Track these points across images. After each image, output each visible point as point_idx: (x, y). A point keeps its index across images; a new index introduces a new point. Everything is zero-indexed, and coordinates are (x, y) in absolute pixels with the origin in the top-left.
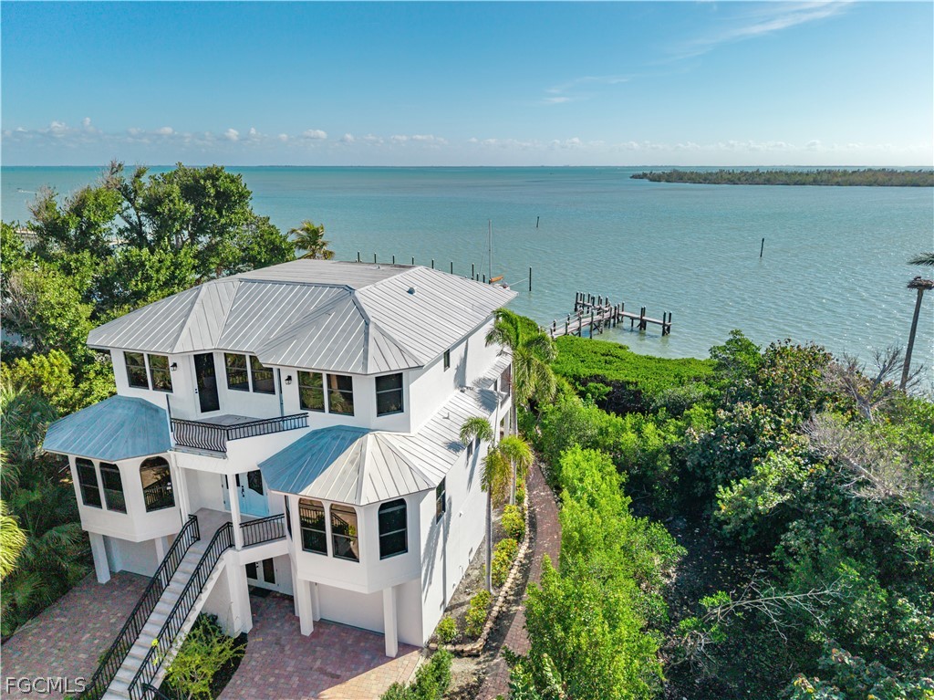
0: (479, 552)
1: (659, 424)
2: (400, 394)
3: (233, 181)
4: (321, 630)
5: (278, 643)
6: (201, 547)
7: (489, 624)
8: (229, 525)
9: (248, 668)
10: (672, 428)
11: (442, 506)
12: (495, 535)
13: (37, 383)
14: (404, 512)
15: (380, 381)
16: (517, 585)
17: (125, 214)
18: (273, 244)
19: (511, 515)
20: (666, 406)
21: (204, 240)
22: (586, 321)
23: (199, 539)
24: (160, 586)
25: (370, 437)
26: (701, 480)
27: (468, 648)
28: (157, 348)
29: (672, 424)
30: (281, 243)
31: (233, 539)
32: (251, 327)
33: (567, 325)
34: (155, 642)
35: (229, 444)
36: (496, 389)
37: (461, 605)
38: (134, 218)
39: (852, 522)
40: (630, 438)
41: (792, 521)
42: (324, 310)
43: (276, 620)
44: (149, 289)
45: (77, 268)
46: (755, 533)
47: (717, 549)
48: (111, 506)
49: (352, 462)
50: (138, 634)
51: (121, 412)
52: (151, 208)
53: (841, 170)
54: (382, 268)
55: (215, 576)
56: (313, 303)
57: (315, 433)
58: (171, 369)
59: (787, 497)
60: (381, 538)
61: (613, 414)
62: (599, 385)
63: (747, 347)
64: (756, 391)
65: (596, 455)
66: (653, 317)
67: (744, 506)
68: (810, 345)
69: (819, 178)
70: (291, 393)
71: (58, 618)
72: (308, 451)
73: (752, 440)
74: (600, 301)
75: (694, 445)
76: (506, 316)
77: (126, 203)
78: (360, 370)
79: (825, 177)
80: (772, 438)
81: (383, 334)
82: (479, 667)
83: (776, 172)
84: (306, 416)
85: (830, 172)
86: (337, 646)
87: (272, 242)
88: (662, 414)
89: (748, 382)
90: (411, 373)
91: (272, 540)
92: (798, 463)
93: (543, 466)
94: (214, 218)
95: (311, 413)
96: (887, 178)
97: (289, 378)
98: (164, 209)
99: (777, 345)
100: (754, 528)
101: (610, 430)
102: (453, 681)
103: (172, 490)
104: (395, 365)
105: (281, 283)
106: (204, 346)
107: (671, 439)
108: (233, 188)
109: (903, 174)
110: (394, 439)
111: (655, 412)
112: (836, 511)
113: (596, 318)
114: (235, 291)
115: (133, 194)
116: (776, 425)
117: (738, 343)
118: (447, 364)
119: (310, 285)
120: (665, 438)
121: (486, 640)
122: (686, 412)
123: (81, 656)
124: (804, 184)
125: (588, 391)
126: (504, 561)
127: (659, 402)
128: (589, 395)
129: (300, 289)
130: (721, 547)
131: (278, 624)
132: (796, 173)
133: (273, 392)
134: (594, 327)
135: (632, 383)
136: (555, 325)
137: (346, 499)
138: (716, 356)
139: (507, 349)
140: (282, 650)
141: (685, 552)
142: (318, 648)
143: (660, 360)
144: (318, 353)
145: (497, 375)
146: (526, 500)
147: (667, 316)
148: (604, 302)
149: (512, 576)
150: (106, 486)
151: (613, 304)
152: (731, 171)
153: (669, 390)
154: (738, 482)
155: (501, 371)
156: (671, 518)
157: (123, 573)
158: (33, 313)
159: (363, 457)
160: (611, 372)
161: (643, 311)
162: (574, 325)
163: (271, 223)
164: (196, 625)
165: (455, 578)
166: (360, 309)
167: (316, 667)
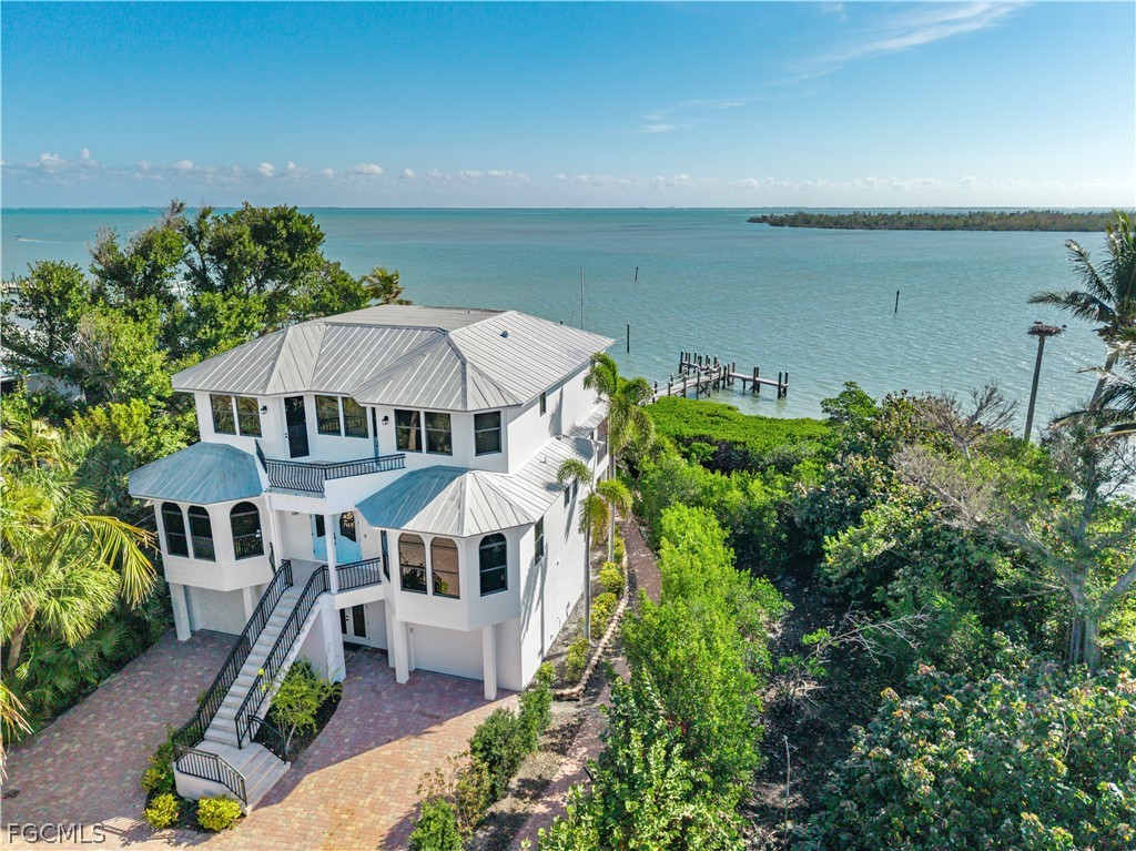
0: (576, 608)
1: (766, 482)
2: (498, 433)
3: (305, 223)
4: (417, 679)
5: (373, 689)
6: (296, 592)
7: (588, 672)
8: (324, 568)
9: (345, 711)
10: (779, 484)
11: (540, 551)
12: (592, 591)
13: (114, 432)
14: (503, 549)
15: (479, 419)
16: (617, 639)
17: (188, 258)
18: (346, 290)
19: (610, 571)
20: (775, 464)
21: (270, 287)
22: (692, 381)
23: (292, 585)
24: (248, 642)
25: (469, 476)
26: (810, 538)
27: (567, 691)
28: (247, 391)
29: (780, 480)
30: (355, 290)
31: (329, 583)
32: (343, 370)
33: (670, 385)
34: (261, 671)
35: (327, 484)
36: (592, 438)
37: (560, 655)
38: (198, 263)
39: (957, 566)
40: (735, 496)
41: (898, 569)
42: (419, 352)
43: (371, 670)
44: (218, 337)
45: (143, 315)
46: (864, 588)
47: (826, 606)
48: (198, 555)
49: (452, 499)
50: (237, 674)
51: (207, 458)
52: (220, 250)
53: (998, 212)
54: (472, 312)
55: (312, 618)
56: (405, 345)
57: (412, 474)
58: (260, 412)
59: (893, 543)
60: (482, 575)
61: (718, 472)
62: (704, 445)
63: (862, 400)
64: (869, 444)
65: (698, 512)
66: (768, 378)
67: (849, 554)
68: (926, 396)
69: (970, 221)
70: (388, 435)
71: (142, 673)
72: (407, 489)
73: (863, 493)
74: (708, 360)
75: (803, 501)
76: (605, 361)
77: (191, 246)
78: (459, 408)
79: (978, 220)
80: (883, 490)
81: (481, 374)
82: (579, 710)
83: (920, 215)
84: (403, 456)
85: (983, 215)
86: (435, 692)
87: (346, 289)
88: (770, 471)
89: (861, 436)
90: (510, 411)
91: (367, 584)
92: (906, 512)
93: (643, 529)
94: (286, 262)
95: (407, 454)
96: (1050, 222)
97: (386, 418)
98: (234, 252)
99: (894, 397)
100: (864, 583)
101: (715, 488)
102: (554, 721)
103: (261, 537)
104: (493, 402)
105: (370, 326)
106: (295, 387)
107: (778, 495)
108: (306, 229)
109: (1069, 217)
110: (493, 478)
111: (763, 471)
112: (941, 557)
113: (704, 378)
114: (321, 334)
115: (197, 237)
116: (888, 478)
117: (853, 396)
118: (543, 410)
119: (400, 328)
120: (772, 494)
121: (586, 685)
122: (795, 467)
123: (173, 704)
124: (952, 229)
125: (692, 450)
126: (603, 613)
127: (767, 459)
128: (694, 455)
129: (390, 332)
130: (831, 604)
131: (373, 674)
132: (943, 215)
133: (365, 435)
134: (702, 389)
135: (740, 443)
136: (656, 386)
137: (448, 530)
138: (827, 410)
139: (605, 397)
140: (379, 694)
141: (792, 607)
142: (415, 694)
143: (771, 420)
144: (416, 392)
145: (594, 425)
146: (625, 560)
147: (784, 374)
148: (712, 360)
149: (611, 629)
150: (194, 533)
151: (722, 364)
152: (867, 214)
153: (779, 448)
154: (844, 532)
155: (598, 422)
156: (780, 577)
157: (202, 631)
158: (106, 360)
159: (463, 494)
160: (717, 432)
161: (756, 371)
162: (678, 386)
163: (341, 268)
164: (292, 672)
165: (553, 630)
166: (456, 350)
167: (414, 710)
